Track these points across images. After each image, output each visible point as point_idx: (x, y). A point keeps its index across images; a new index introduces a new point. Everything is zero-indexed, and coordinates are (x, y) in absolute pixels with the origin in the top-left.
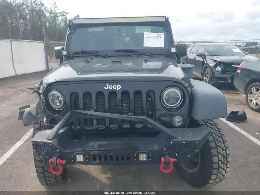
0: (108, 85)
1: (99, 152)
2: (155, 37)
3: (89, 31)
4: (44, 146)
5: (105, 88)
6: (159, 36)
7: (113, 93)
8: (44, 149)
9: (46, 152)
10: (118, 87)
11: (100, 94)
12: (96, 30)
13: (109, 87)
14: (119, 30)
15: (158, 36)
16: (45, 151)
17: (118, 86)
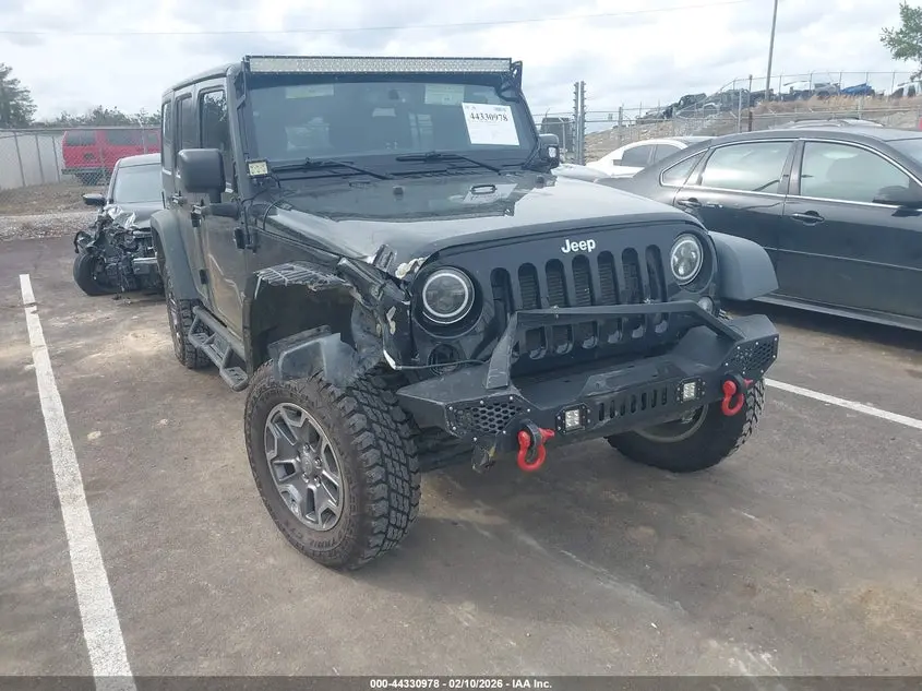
0: (567, 241)
1: (612, 395)
2: (491, 117)
3: (288, 97)
4: (490, 408)
5: (563, 249)
6: (502, 113)
7: (580, 259)
8: (491, 414)
9: (500, 422)
10: (589, 245)
11: (555, 266)
12: (313, 95)
13: (570, 247)
14: (394, 95)
15: (498, 113)
16: (497, 419)
17: (589, 242)
